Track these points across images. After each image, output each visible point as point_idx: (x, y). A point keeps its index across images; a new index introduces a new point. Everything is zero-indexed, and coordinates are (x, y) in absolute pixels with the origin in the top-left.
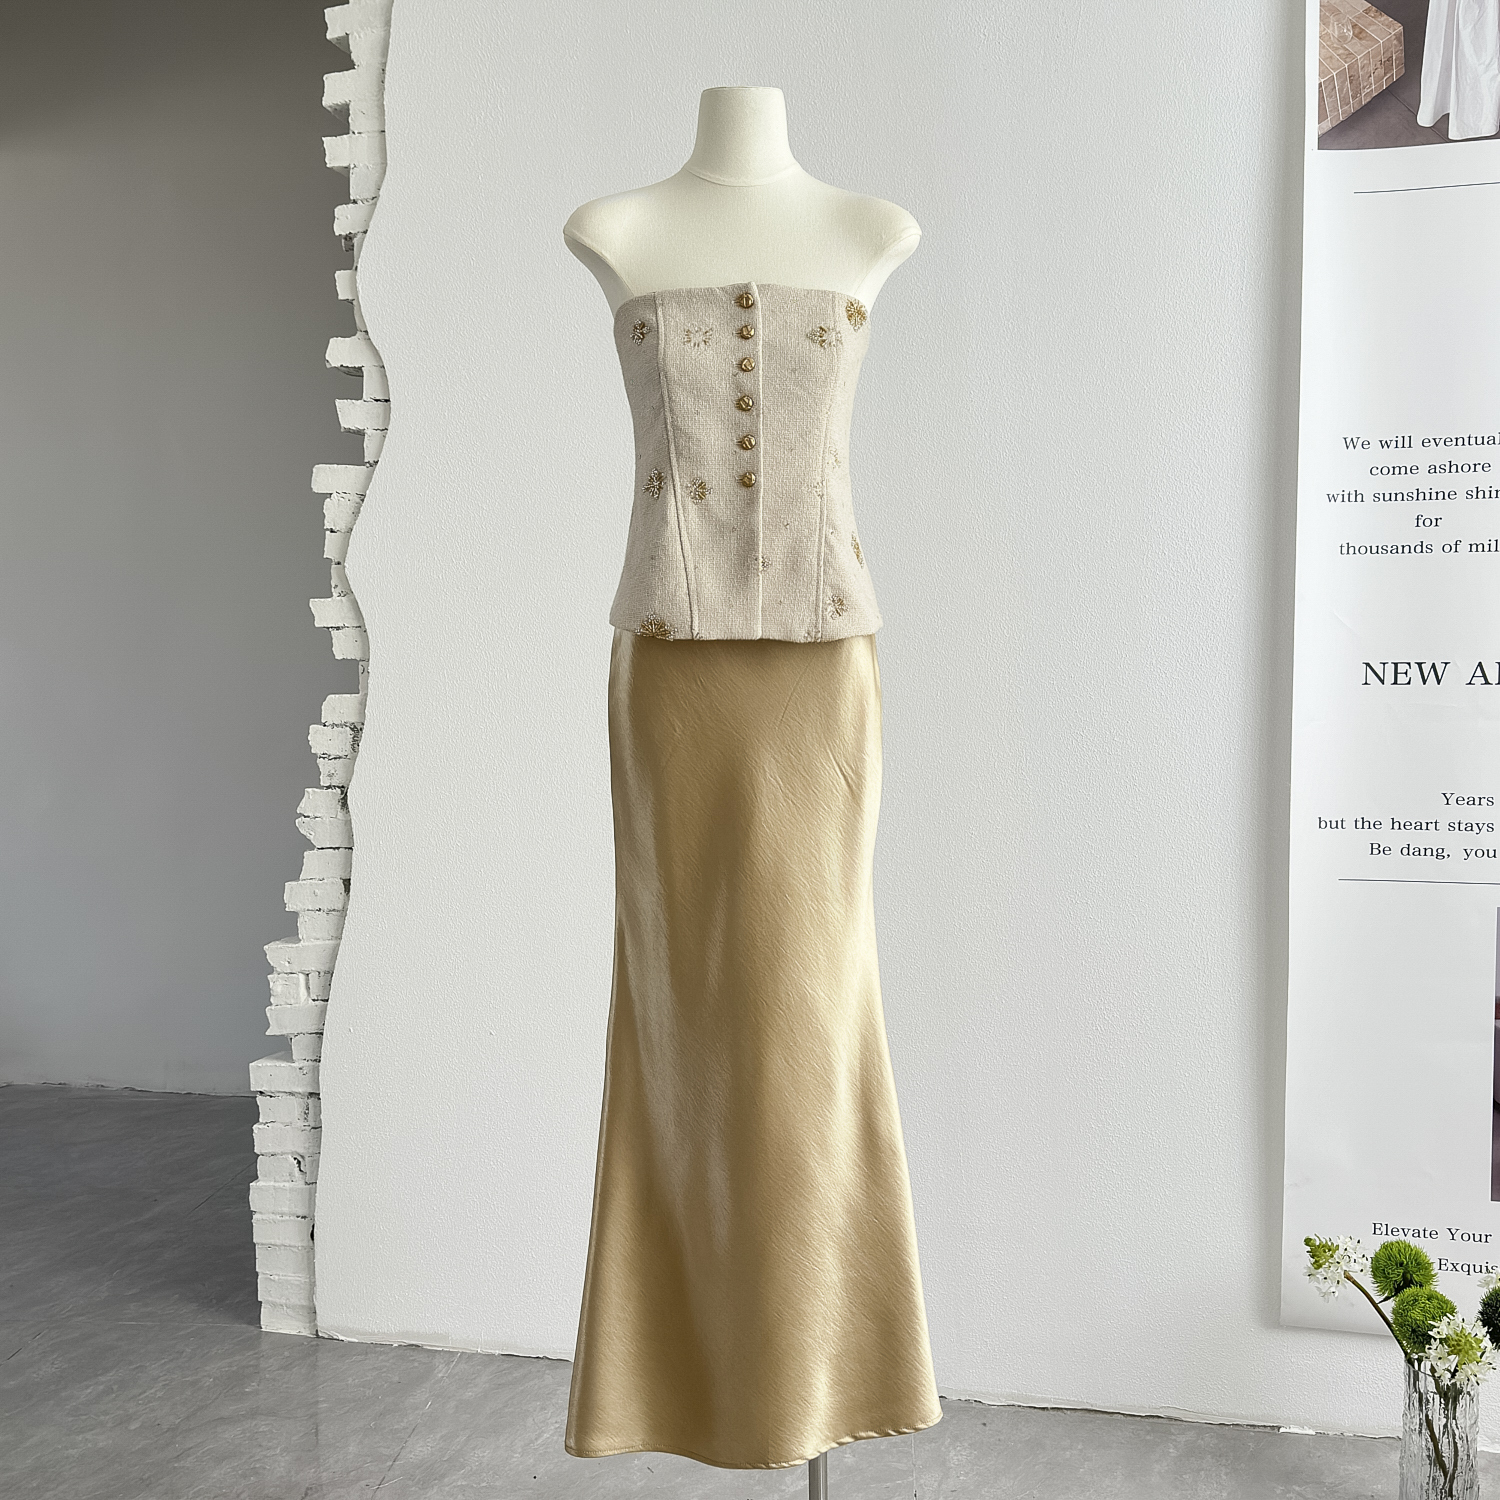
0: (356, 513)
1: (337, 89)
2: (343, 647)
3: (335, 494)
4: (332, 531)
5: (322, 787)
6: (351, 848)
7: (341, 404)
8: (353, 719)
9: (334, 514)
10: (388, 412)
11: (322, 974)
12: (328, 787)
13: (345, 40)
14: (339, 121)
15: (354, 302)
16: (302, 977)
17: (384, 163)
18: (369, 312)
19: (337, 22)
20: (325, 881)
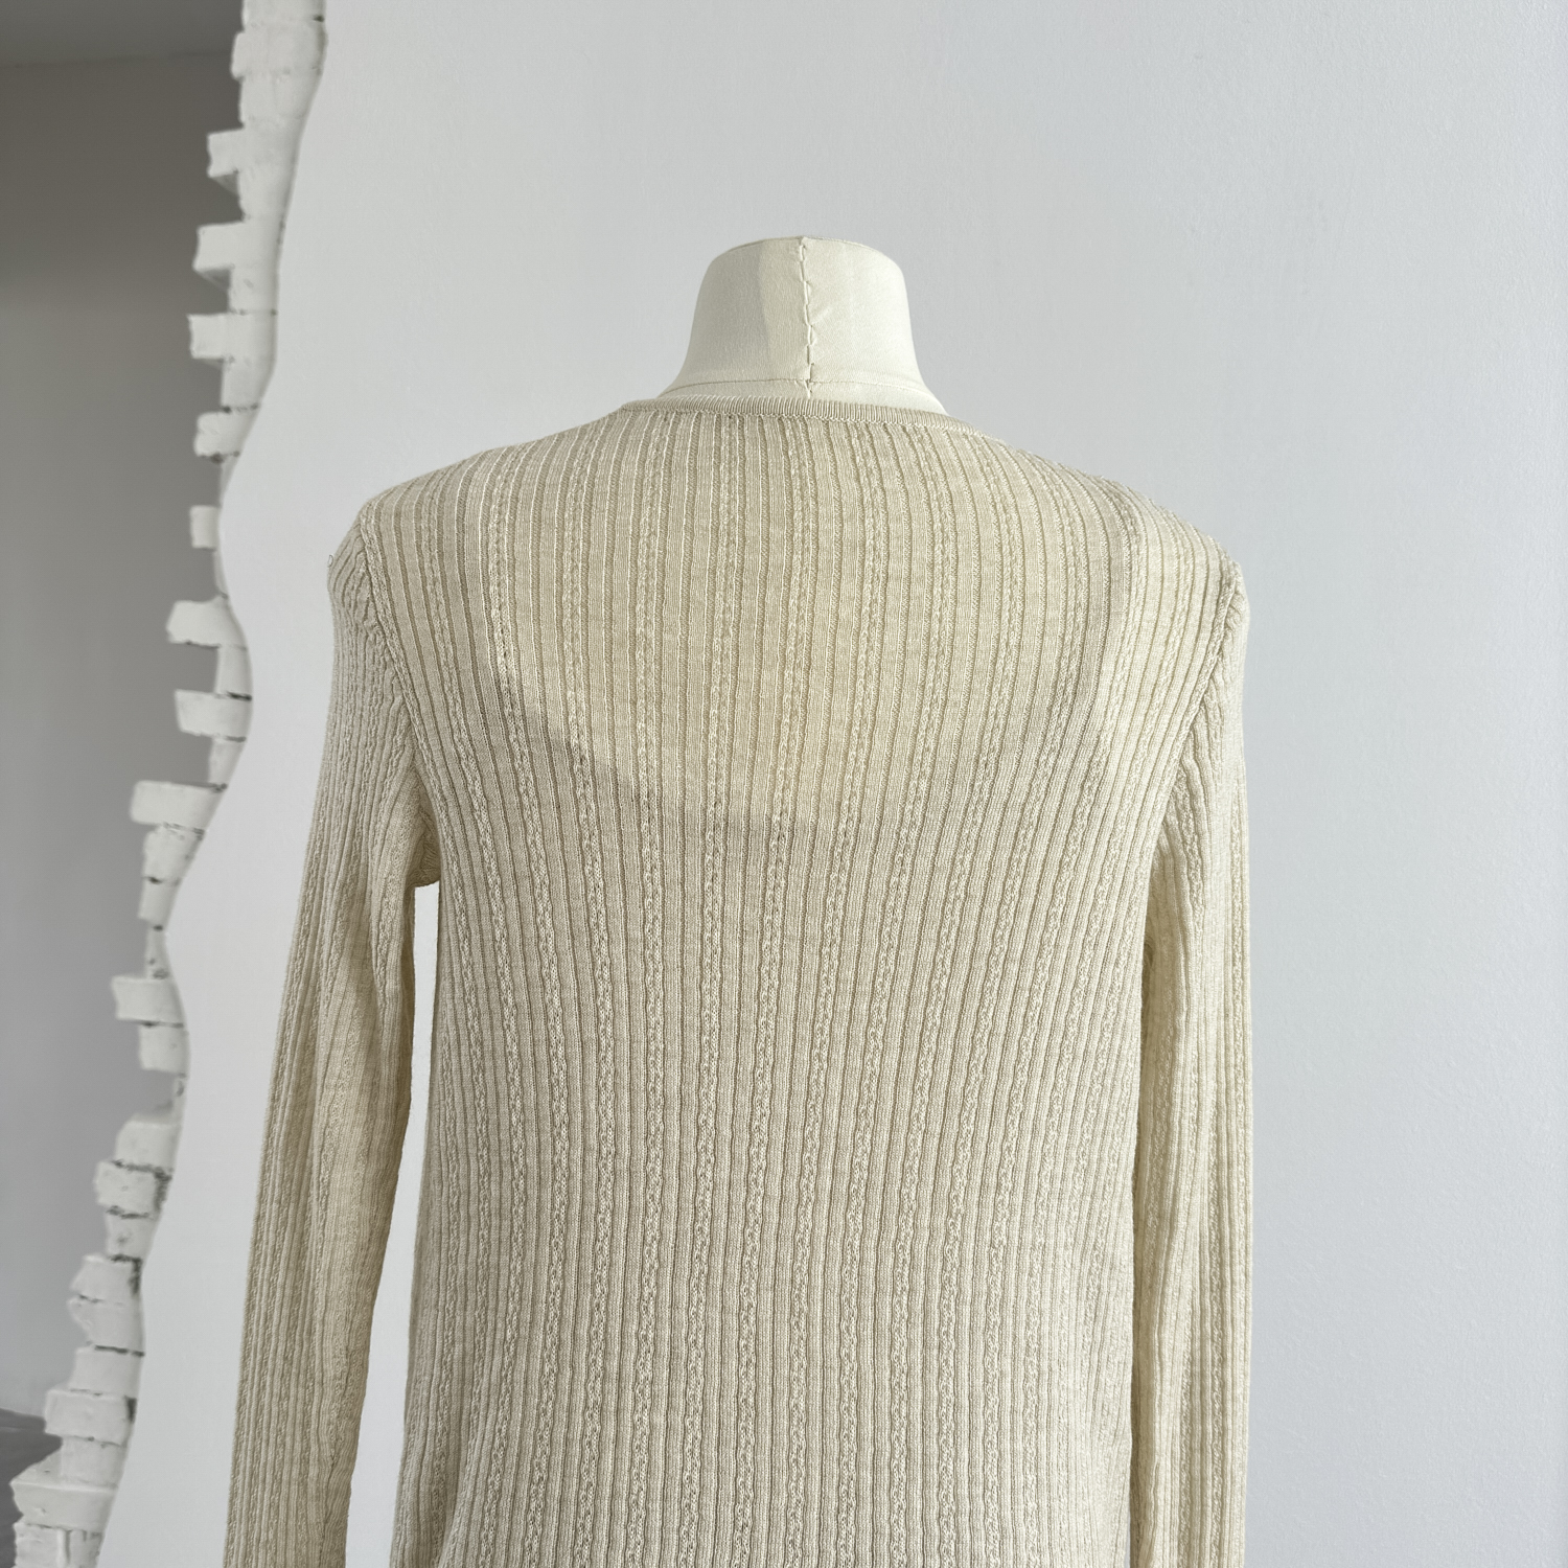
0: (188, 857)
1: (215, 246)
2: (153, 1052)
3: (162, 830)
4: (154, 880)
5: (108, 1257)
6: (140, 1354)
7: (182, 697)
8: (156, 1161)
9: (159, 855)
10: (247, 715)
11: (88, 1536)
12: (118, 1258)
13: (232, 179)
14: (214, 294)
15: (215, 554)
16: (60, 1537)
17: (269, 360)
18: (232, 570)
19: (224, 153)
20: (103, 1398)
